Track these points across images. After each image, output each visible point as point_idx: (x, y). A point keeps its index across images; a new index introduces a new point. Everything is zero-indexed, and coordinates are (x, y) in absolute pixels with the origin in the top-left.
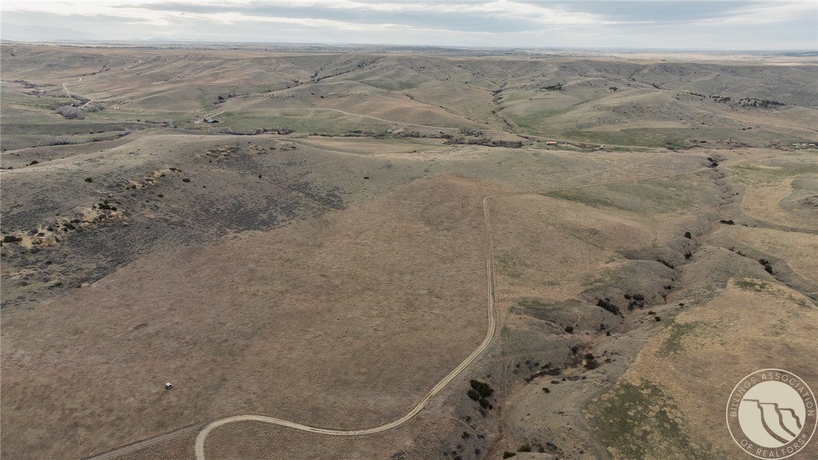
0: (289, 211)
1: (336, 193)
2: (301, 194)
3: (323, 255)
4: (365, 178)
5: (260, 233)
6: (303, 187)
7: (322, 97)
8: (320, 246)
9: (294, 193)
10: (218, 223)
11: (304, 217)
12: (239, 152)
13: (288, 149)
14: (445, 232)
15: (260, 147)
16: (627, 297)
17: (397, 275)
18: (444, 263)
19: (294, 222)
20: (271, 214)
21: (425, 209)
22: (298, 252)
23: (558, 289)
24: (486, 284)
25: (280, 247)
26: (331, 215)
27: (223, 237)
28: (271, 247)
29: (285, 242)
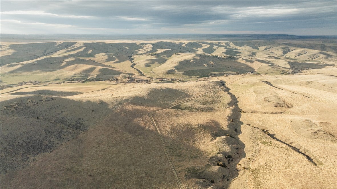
0: (59, 136)
1: (80, 121)
2: (62, 125)
3: (86, 162)
4: (92, 111)
5: (47, 154)
6: (62, 121)
7: (51, 63)
8: (82, 156)
9: (59, 125)
10: (21, 152)
11: (68, 140)
12: (23, 105)
13: (49, 100)
14: (139, 136)
15: (34, 101)
16: (226, 158)
17: (127, 167)
18: (146, 154)
19: (64, 143)
20: (50, 140)
21: (126, 125)
22: (72, 163)
23: (199, 160)
24: (169, 164)
25: (61, 161)
26: (82, 135)
27: (27, 162)
28: (56, 162)
29: (63, 157)
